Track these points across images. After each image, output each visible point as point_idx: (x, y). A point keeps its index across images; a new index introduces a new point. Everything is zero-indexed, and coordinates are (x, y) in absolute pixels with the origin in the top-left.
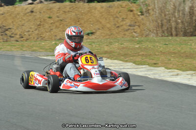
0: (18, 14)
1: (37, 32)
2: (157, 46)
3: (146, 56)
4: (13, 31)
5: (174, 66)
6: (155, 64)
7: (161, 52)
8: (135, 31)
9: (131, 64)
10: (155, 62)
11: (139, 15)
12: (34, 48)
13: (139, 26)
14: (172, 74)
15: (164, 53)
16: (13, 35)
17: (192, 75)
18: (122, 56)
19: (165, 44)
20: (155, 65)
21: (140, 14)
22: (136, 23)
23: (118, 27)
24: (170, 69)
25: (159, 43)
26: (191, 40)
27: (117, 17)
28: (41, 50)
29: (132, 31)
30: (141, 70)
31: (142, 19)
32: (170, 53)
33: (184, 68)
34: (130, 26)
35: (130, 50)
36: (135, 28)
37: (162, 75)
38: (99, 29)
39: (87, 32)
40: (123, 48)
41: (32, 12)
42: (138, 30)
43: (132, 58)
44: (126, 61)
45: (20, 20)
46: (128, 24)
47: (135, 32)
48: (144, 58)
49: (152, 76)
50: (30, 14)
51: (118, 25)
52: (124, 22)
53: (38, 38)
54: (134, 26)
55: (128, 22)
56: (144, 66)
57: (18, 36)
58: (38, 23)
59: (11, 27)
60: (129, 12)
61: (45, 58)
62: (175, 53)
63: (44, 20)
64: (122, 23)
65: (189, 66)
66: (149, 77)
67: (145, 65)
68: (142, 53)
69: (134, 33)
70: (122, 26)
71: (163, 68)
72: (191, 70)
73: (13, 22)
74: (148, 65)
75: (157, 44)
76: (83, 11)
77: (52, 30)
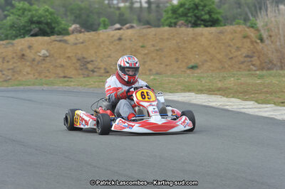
0: (103, 42)
3: (271, 93)
4: (96, 64)
6: (283, 103)
8: (254, 63)
9: (252, 102)
10: (283, 101)
11: (257, 43)
13: (259, 58)
16: (95, 70)
18: (241, 93)
20: (282, 105)
21: (259, 41)
22: (254, 53)
23: (231, 58)
27: (230, 46)
29: (250, 64)
30: (266, 109)
31: (262, 48)
35: (251, 86)
36: (252, 59)
38: (206, 61)
39: (190, 65)
40: (241, 84)
41: (120, 39)
42: (258, 63)
43: (253, 95)
44: (246, 100)
45: (106, 49)
46: (244, 55)
47: (253, 65)
48: (268, 95)
49: (279, 118)
50: (117, 42)
51: (231, 56)
52: (240, 53)
54: (251, 57)
55: (244, 51)
56: (268, 106)
57: (102, 71)
59: (94, 59)
60: (245, 40)
63: (136, 50)
64: (235, 54)
66: (276, 118)
67: (270, 104)
68: (266, 89)
69: (252, 67)
70: (236, 57)
73: (96, 53)
74: (274, 103)
76: (185, 39)
77: (145, 62)
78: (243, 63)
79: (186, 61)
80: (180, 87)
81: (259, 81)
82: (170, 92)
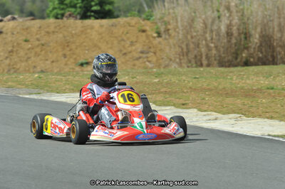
1: (7, 62)
2: (184, 81)
3: (170, 93)
5: (211, 108)
6: (183, 104)
7: (191, 88)
8: (150, 59)
10: (184, 102)
11: (154, 37)
12: (10, 83)
13: (155, 53)
14: (208, 118)
15: (195, 89)
17: (236, 119)
19: (195, 78)
20: (183, 107)
21: (155, 35)
22: (150, 48)
23: (125, 54)
24: (205, 111)
25: (187, 77)
26: (231, 72)
27: (123, 40)
28: (20, 86)
29: (145, 60)
31: (160, 43)
32: (203, 90)
33: (224, 110)
34: (142, 52)
35: (147, 86)
36: (148, 55)
37: (194, 119)
39: (80, 61)
40: (137, 83)
41: (1, 33)
42: (154, 59)
43: (150, 96)
46: (139, 50)
47: (149, 62)
48: (167, 96)
51: (125, 51)
52: (134, 48)
53: (9, 70)
54: (148, 53)
55: (139, 47)
56: (168, 108)
58: (10, 49)
60: (140, 34)
61: (27, 96)
62: (210, 90)
63: (18, 44)
64: (130, 49)
65: (231, 107)
67: (169, 105)
68: (165, 89)
69: (147, 63)
70: (130, 52)
71: (196, 110)
72: (234, 112)
74: (174, 105)
75: (184, 78)
76: (73, 32)
77: (29, 58)
78: (138, 59)
79: (75, 56)
80: (67, 87)
81: (156, 80)
82: (58, 93)
